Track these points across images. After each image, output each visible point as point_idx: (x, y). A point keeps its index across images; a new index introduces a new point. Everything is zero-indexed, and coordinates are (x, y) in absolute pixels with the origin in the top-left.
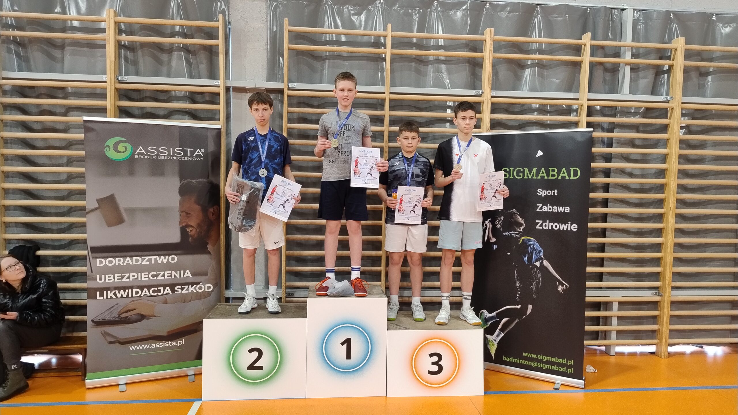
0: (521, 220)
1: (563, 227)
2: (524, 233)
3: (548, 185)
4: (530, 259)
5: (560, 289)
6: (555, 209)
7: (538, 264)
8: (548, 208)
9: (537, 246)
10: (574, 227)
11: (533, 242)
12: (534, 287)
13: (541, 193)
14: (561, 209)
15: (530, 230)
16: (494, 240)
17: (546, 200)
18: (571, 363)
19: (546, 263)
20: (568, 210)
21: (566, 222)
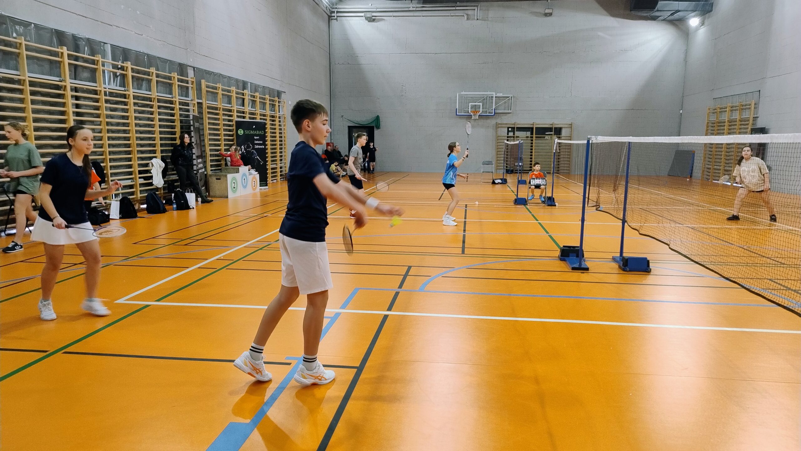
0: (251, 146)
1: (261, 147)
2: (252, 149)
3: (257, 135)
4: (254, 156)
5: (261, 164)
6: (259, 142)
7: (256, 157)
8: (257, 142)
9: (255, 153)
11: (255, 152)
12: (255, 164)
13: (255, 138)
15: (254, 148)
16: (245, 152)
17: (257, 140)
18: (265, 183)
19: (258, 157)
20: (262, 142)
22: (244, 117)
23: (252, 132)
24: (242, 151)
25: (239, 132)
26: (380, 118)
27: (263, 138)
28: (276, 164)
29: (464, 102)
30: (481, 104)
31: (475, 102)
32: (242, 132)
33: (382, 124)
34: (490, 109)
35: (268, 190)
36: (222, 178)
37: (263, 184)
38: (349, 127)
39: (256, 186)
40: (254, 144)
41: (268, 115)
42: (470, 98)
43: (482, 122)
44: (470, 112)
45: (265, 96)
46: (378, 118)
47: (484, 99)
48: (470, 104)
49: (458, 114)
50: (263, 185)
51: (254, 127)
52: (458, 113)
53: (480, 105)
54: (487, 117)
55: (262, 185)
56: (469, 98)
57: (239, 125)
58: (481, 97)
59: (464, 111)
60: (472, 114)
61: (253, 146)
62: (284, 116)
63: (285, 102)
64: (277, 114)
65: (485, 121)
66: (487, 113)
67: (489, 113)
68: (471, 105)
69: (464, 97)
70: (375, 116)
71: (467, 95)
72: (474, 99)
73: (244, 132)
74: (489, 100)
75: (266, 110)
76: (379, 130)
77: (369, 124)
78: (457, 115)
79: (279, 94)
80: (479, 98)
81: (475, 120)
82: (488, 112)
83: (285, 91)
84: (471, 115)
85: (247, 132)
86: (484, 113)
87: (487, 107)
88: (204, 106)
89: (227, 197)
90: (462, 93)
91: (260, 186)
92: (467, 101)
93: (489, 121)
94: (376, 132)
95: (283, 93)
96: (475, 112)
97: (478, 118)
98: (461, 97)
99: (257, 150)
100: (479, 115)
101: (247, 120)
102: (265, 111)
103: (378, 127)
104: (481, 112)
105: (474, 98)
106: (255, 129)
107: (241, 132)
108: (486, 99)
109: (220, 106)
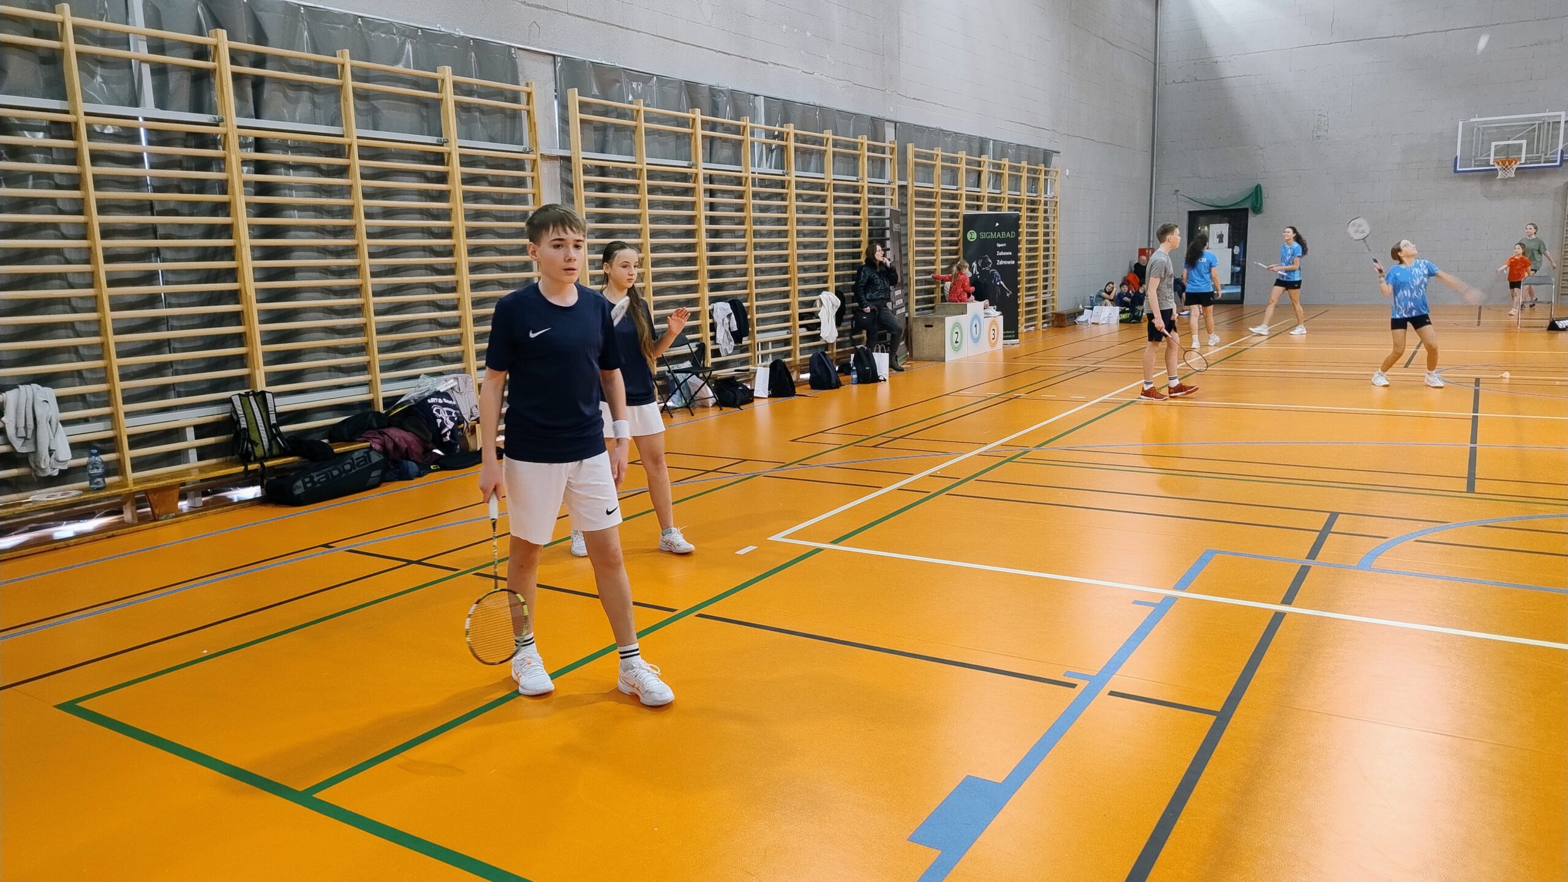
0: (990, 261)
1: (1009, 263)
2: (993, 268)
3: (1001, 241)
4: (995, 281)
5: (1008, 295)
6: (1005, 254)
7: (998, 284)
8: (1001, 254)
9: (998, 274)
10: (1013, 262)
11: (997, 273)
12: (997, 296)
13: (999, 245)
14: (1008, 253)
15: (995, 266)
16: (978, 273)
17: (1001, 249)
18: (1013, 332)
19: (1002, 282)
20: (1011, 253)
21: (1010, 260)
22: (979, 208)
23: (993, 236)
24: (972, 272)
25: (969, 236)
26: (1263, 189)
27: (1013, 245)
28: (1036, 295)
29: (1477, 141)
30: (1524, 142)
31: (1509, 139)
32: (975, 236)
33: (1267, 203)
34: (1549, 153)
35: (1018, 345)
36: (935, 324)
37: (1010, 334)
38: (1190, 213)
39: (997, 339)
40: (995, 258)
41: (1023, 199)
42: (1495, 131)
43: (1524, 185)
44: (1491, 163)
45: (1020, 163)
46: (1257, 191)
47: (1535, 128)
48: (1494, 144)
49: (1458, 169)
50: (1010, 336)
51: (997, 224)
52: (1460, 167)
53: (1520, 146)
54: (1540, 172)
55: (1007, 336)
56: (1489, 131)
57: (970, 222)
58: (1524, 126)
59: (1475, 161)
60: (1497, 167)
61: (995, 262)
62: (1055, 199)
63: (1057, 172)
64: (1040, 196)
65: (1533, 181)
66: (1540, 163)
67: (1545, 162)
68: (1496, 146)
69: (1479, 129)
70: (1250, 186)
71: (1486, 123)
72: (1502, 132)
73: (978, 236)
74: (1548, 130)
75: (1020, 191)
76: (1258, 216)
77: (1236, 204)
78: (1456, 171)
79: (1046, 156)
80: (1519, 128)
81: (1504, 180)
82: (1542, 160)
83: (1059, 150)
84: (1496, 170)
85: (984, 235)
86: (1530, 163)
87: (1542, 147)
88: (910, 191)
89: (943, 360)
90: (1472, 120)
91: (1004, 339)
92: (1486, 137)
93: (1544, 181)
94: (1253, 220)
95: (1054, 154)
96: (1506, 163)
97: (1513, 175)
98: (1469, 129)
99: (1001, 269)
100: (1518, 169)
101: (985, 211)
102: (1018, 193)
103: (1258, 210)
104: (1523, 161)
105: (1506, 129)
106: (998, 230)
107: (972, 236)
108: (1539, 129)
109: (937, 190)
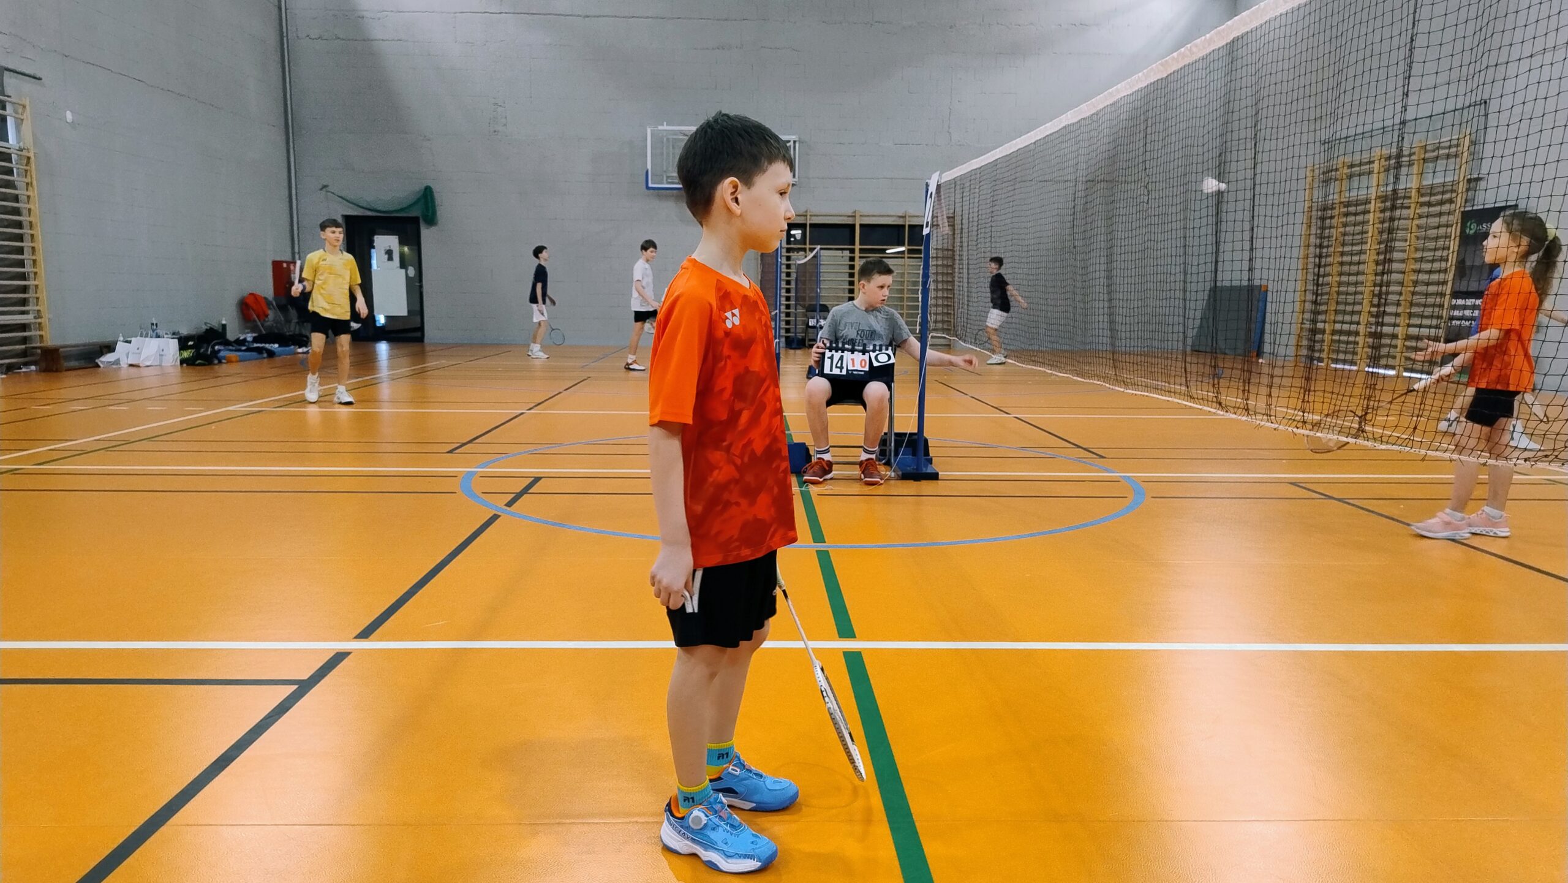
26: (435, 194)
29: (668, 154)
33: (442, 212)
46: (427, 197)
52: (650, 183)
59: (668, 177)
63: (24, 107)
69: (668, 139)
70: (418, 187)
71: (675, 133)
76: (433, 228)
77: (402, 210)
78: (648, 188)
90: (660, 128)
94: (427, 234)
98: (657, 139)
103: (431, 221)
